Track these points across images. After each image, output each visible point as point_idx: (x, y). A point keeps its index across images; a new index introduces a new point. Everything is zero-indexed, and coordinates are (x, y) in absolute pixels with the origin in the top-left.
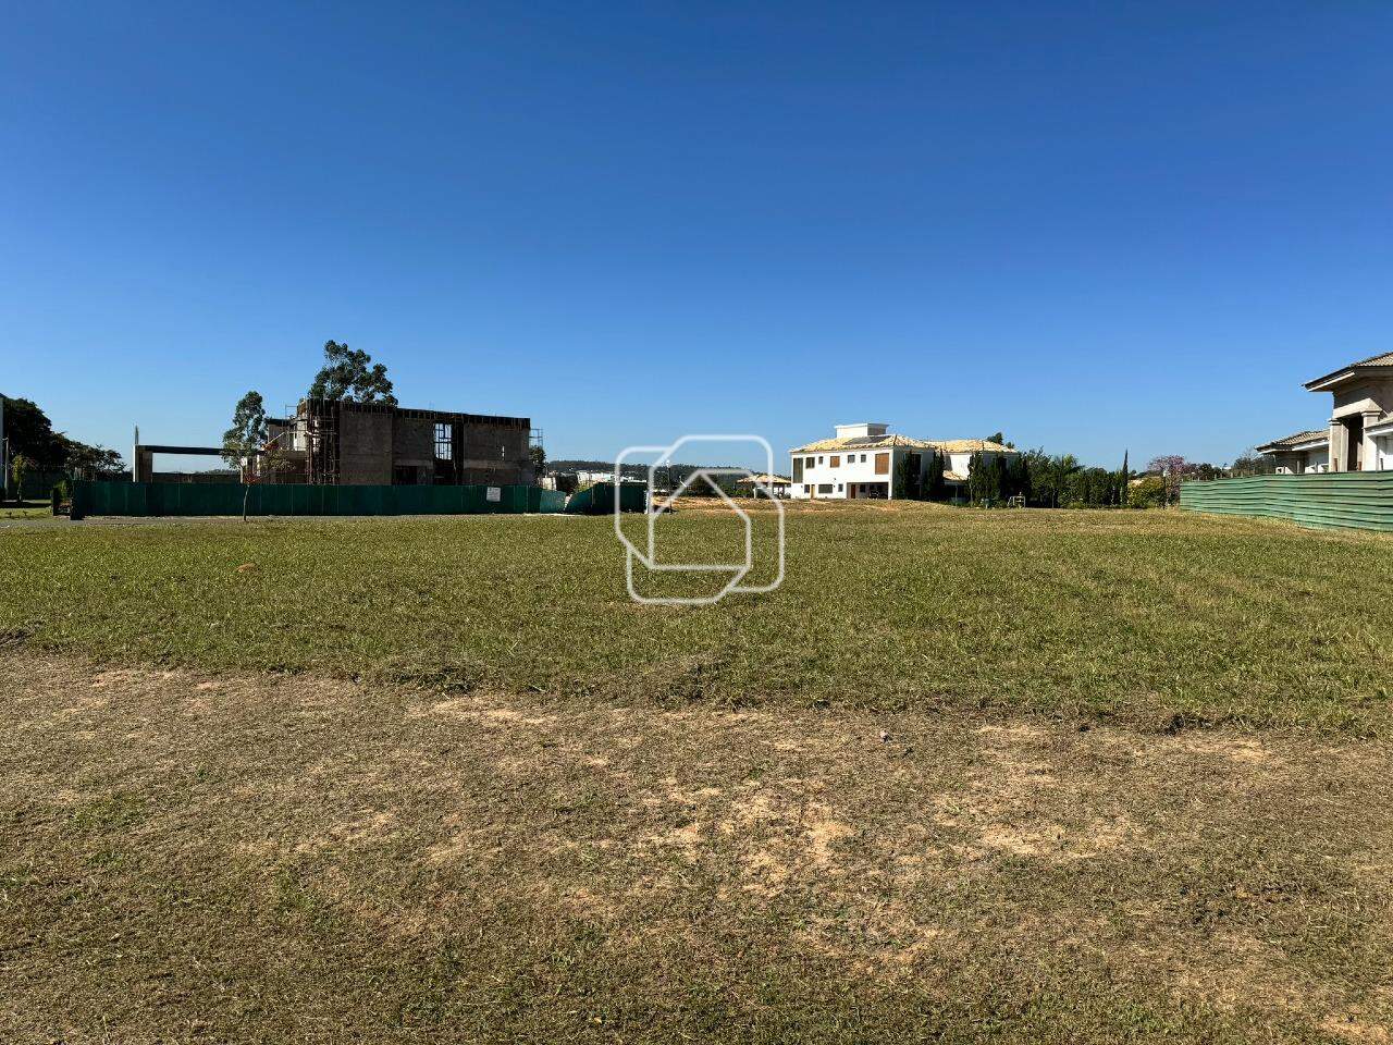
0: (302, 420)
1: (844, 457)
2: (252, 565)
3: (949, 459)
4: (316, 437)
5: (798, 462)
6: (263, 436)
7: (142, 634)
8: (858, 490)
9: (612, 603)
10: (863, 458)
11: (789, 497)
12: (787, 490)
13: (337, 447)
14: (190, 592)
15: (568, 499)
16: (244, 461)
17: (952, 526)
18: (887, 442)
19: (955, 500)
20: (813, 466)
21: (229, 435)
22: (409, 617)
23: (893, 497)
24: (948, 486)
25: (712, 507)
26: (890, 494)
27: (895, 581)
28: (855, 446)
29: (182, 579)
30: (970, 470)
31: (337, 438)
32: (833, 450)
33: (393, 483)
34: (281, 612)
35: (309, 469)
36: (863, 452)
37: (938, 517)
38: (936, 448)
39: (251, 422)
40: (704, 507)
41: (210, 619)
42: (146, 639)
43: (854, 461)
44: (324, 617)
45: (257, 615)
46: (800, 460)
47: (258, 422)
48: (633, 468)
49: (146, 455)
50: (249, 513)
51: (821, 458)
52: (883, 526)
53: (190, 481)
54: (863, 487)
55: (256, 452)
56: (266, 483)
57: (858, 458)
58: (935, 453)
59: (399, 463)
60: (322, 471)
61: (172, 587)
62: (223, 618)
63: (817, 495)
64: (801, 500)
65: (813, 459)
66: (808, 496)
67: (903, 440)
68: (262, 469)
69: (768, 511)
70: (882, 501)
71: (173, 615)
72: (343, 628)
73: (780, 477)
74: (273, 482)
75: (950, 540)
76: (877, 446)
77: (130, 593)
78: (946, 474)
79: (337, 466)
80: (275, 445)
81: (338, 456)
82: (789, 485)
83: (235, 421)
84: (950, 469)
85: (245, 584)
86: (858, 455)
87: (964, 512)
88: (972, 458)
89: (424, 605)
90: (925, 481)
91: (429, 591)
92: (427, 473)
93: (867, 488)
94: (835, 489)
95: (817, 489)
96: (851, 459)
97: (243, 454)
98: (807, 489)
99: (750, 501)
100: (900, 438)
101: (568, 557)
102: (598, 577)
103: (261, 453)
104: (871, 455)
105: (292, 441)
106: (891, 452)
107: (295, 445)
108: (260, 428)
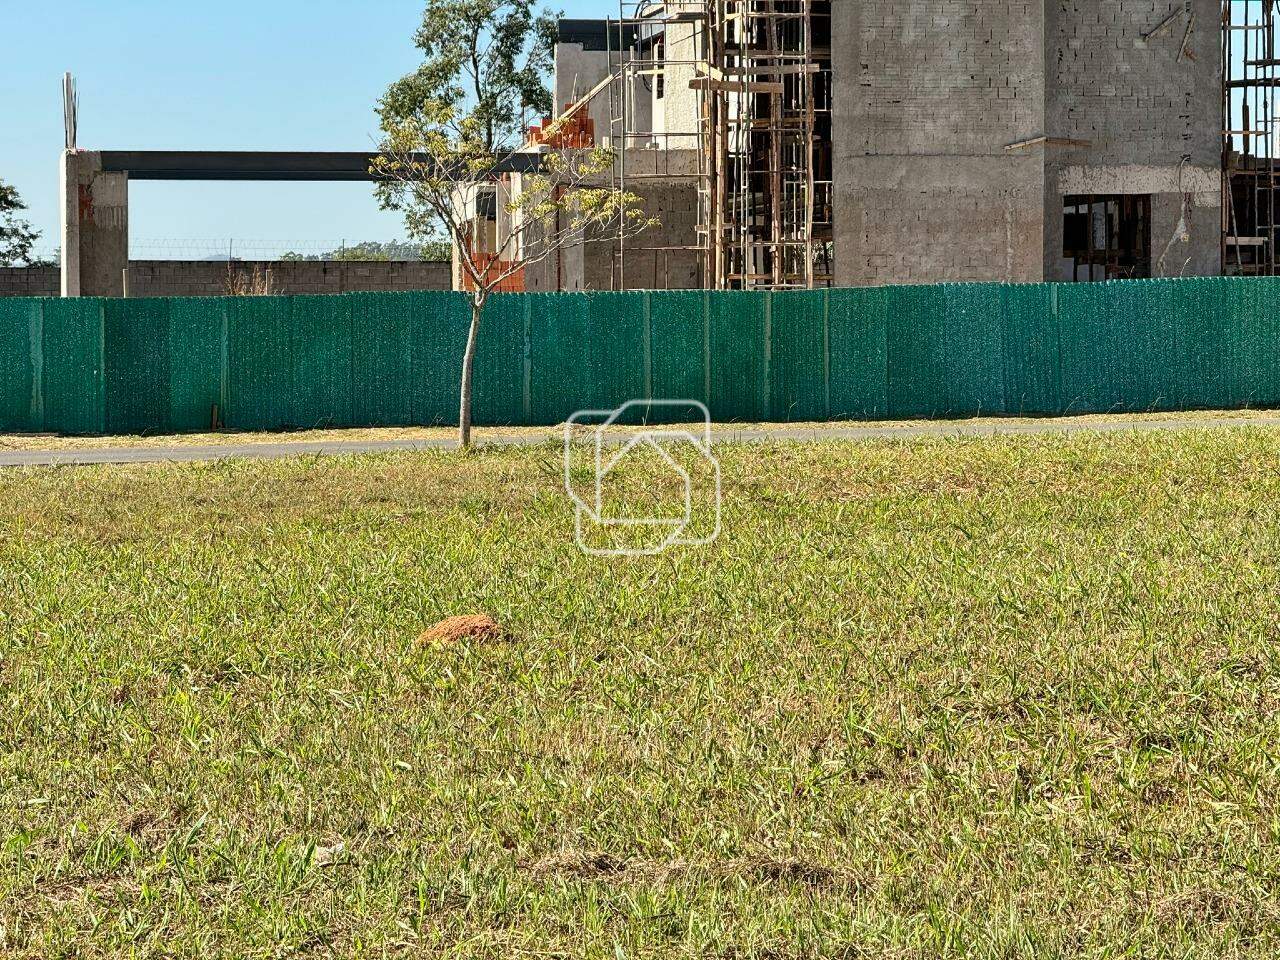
0: (685, 18)
2: (480, 619)
4: (740, 87)
6: (534, 97)
7: (69, 882)
13: (823, 125)
14: (248, 726)
16: (464, 201)
21: (407, 100)
22: (1091, 844)
29: (224, 674)
31: (821, 85)
33: (1050, 275)
34: (580, 809)
35: (711, 229)
39: (486, 41)
41: (312, 827)
42: (81, 897)
44: (748, 833)
45: (488, 817)
47: (511, 34)
49: (104, 190)
50: (481, 417)
53: (262, 290)
55: (511, 163)
56: (547, 289)
59: (1077, 182)
60: (764, 233)
61: (185, 700)
62: (363, 826)
68: (532, 228)
71: (182, 812)
72: (821, 877)
74: (575, 283)
77: (32, 727)
79: (822, 211)
80: (582, 126)
81: (824, 168)
83: (425, 44)
85: (451, 694)
89: (1159, 794)
91: (1185, 740)
92: (1192, 229)
97: (458, 171)
103: (524, 163)
105: (646, 108)
107: (658, 125)
108: (520, 63)
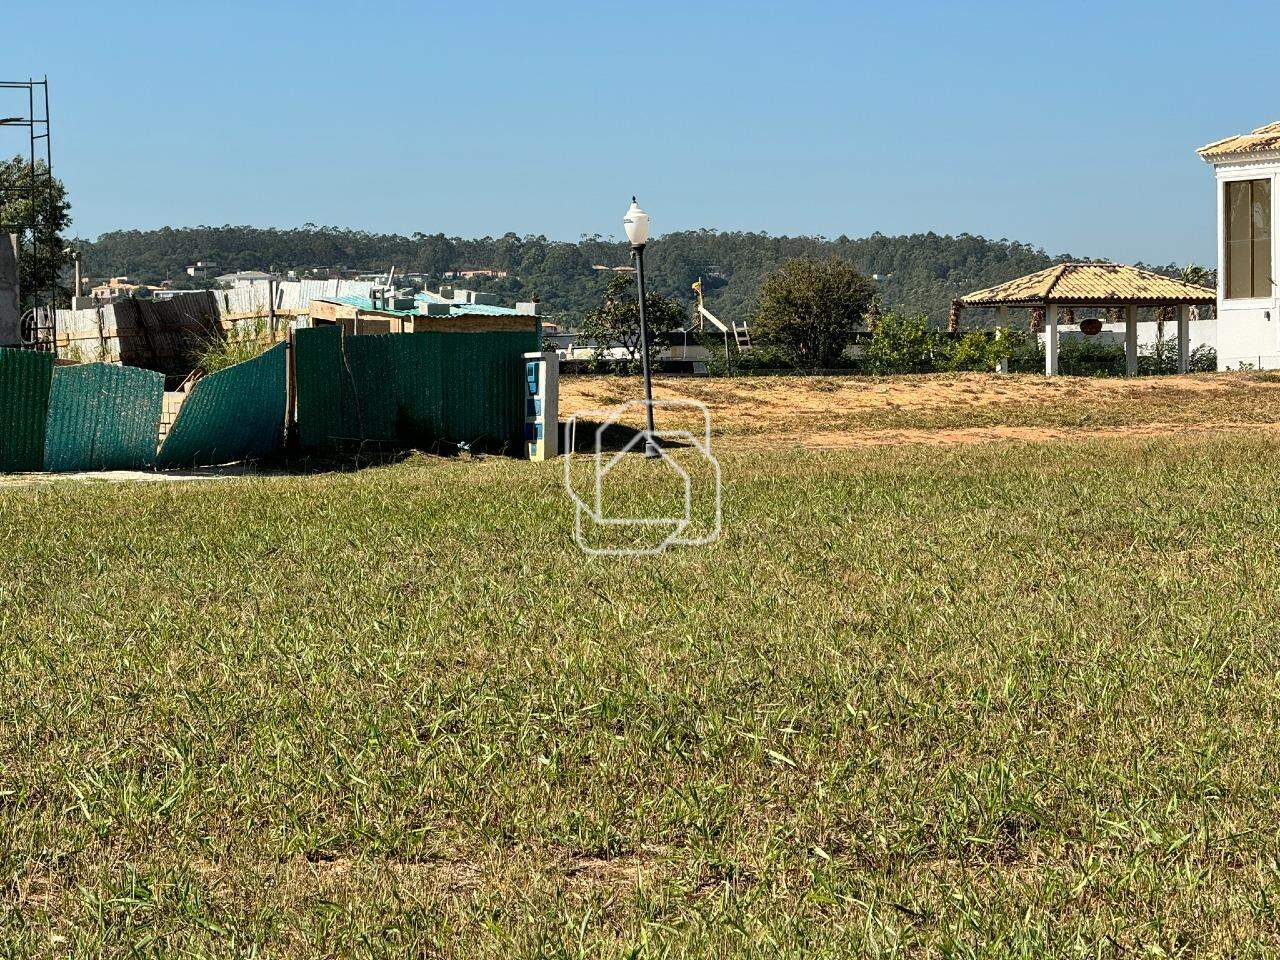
5: (1246, 199)
9: (340, 867)
11: (1208, 364)
12: (1201, 335)
15: (173, 403)
46: (1257, 189)
48: (478, 252)
64: (1270, 376)
69: (1108, 433)
82: (1207, 308)
99: (1026, 389)
101: (151, 660)
102: (283, 745)
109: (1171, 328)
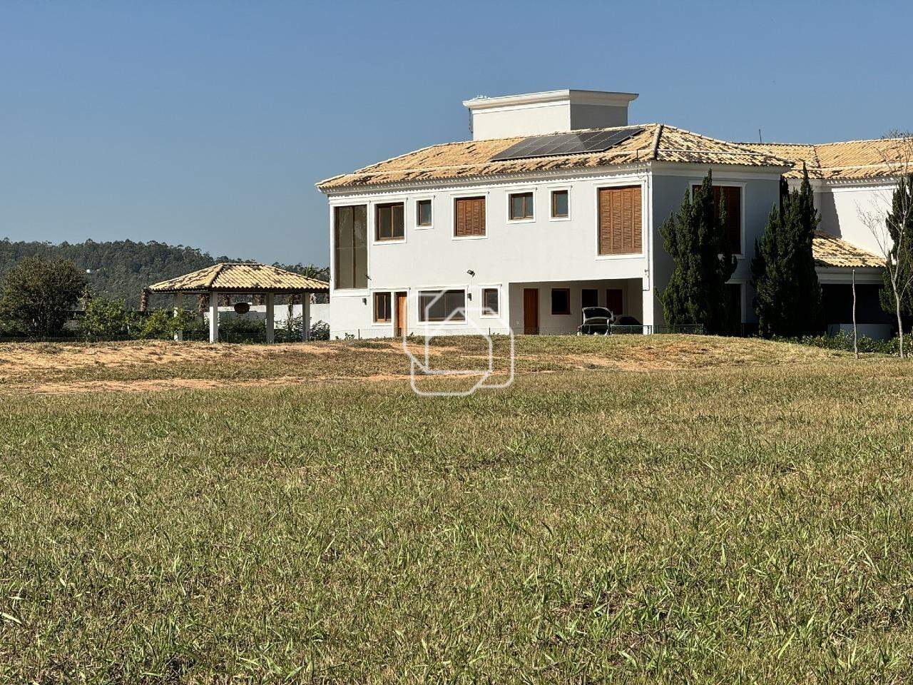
1: (497, 198)
3: (828, 199)
5: (350, 218)
8: (545, 304)
10: (560, 203)
11: (323, 335)
12: (318, 313)
17: (836, 409)
18: (632, 148)
19: (852, 331)
20: (399, 233)
23: (659, 327)
24: (828, 287)
25: (66, 377)
26: (648, 318)
27: (638, 589)
28: (532, 163)
30: (895, 235)
32: (462, 177)
36: (560, 185)
37: (793, 386)
38: (788, 166)
40: (40, 376)
43: (528, 212)
46: (357, 212)
51: (424, 207)
52: (620, 418)
54: (561, 296)
57: (542, 202)
58: (784, 185)
63: (414, 325)
64: (366, 344)
65: (399, 207)
66: (386, 329)
67: (681, 141)
69: (252, 383)
70: (624, 340)
73: (291, 270)
75: (820, 455)
76: (602, 163)
78: (821, 250)
82: (323, 295)
84: (833, 232)
86: (542, 193)
87: (880, 365)
88: (899, 198)
90: (758, 267)
93: (575, 301)
94: (473, 307)
95: (411, 305)
96: (520, 206)
98: (384, 305)
99: (195, 352)
100: (676, 137)
104: (583, 193)
106: (644, 180)
109: (298, 309)
